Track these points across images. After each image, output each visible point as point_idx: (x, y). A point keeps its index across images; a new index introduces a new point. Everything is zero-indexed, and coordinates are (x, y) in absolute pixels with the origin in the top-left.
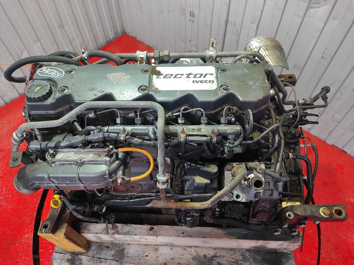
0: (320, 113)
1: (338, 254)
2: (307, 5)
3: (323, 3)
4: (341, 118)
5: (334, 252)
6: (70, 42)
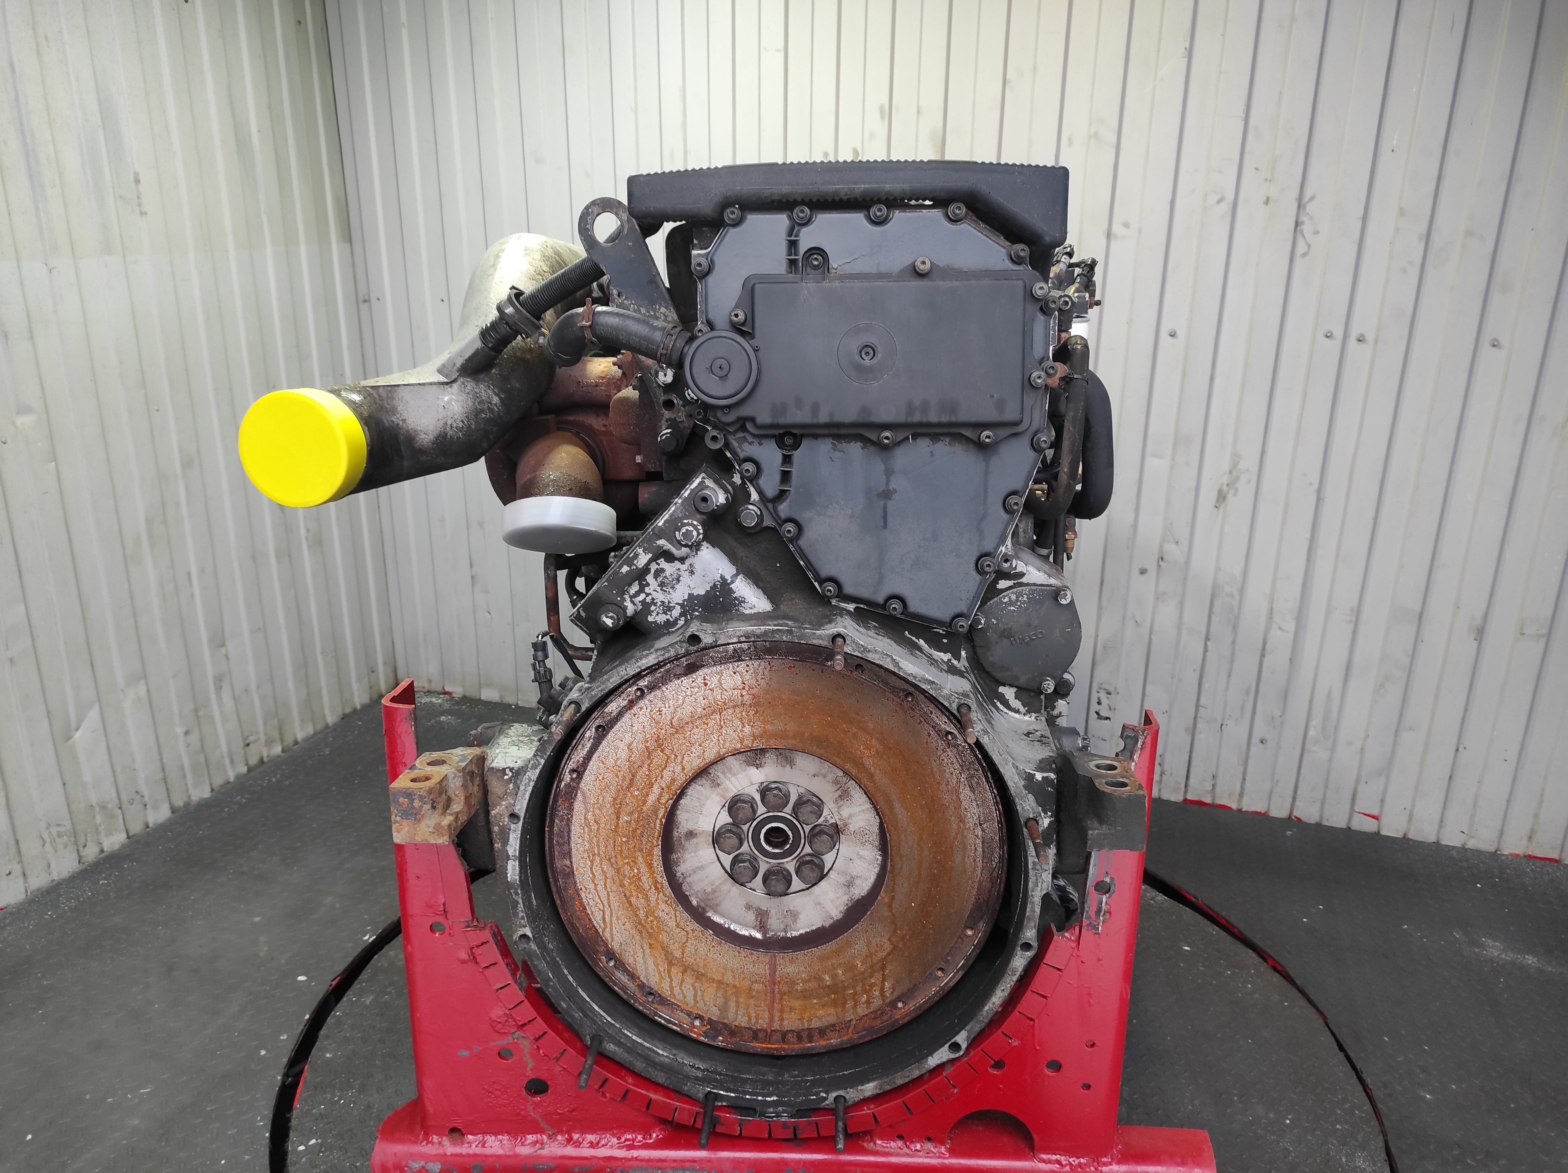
6: (234, 698)
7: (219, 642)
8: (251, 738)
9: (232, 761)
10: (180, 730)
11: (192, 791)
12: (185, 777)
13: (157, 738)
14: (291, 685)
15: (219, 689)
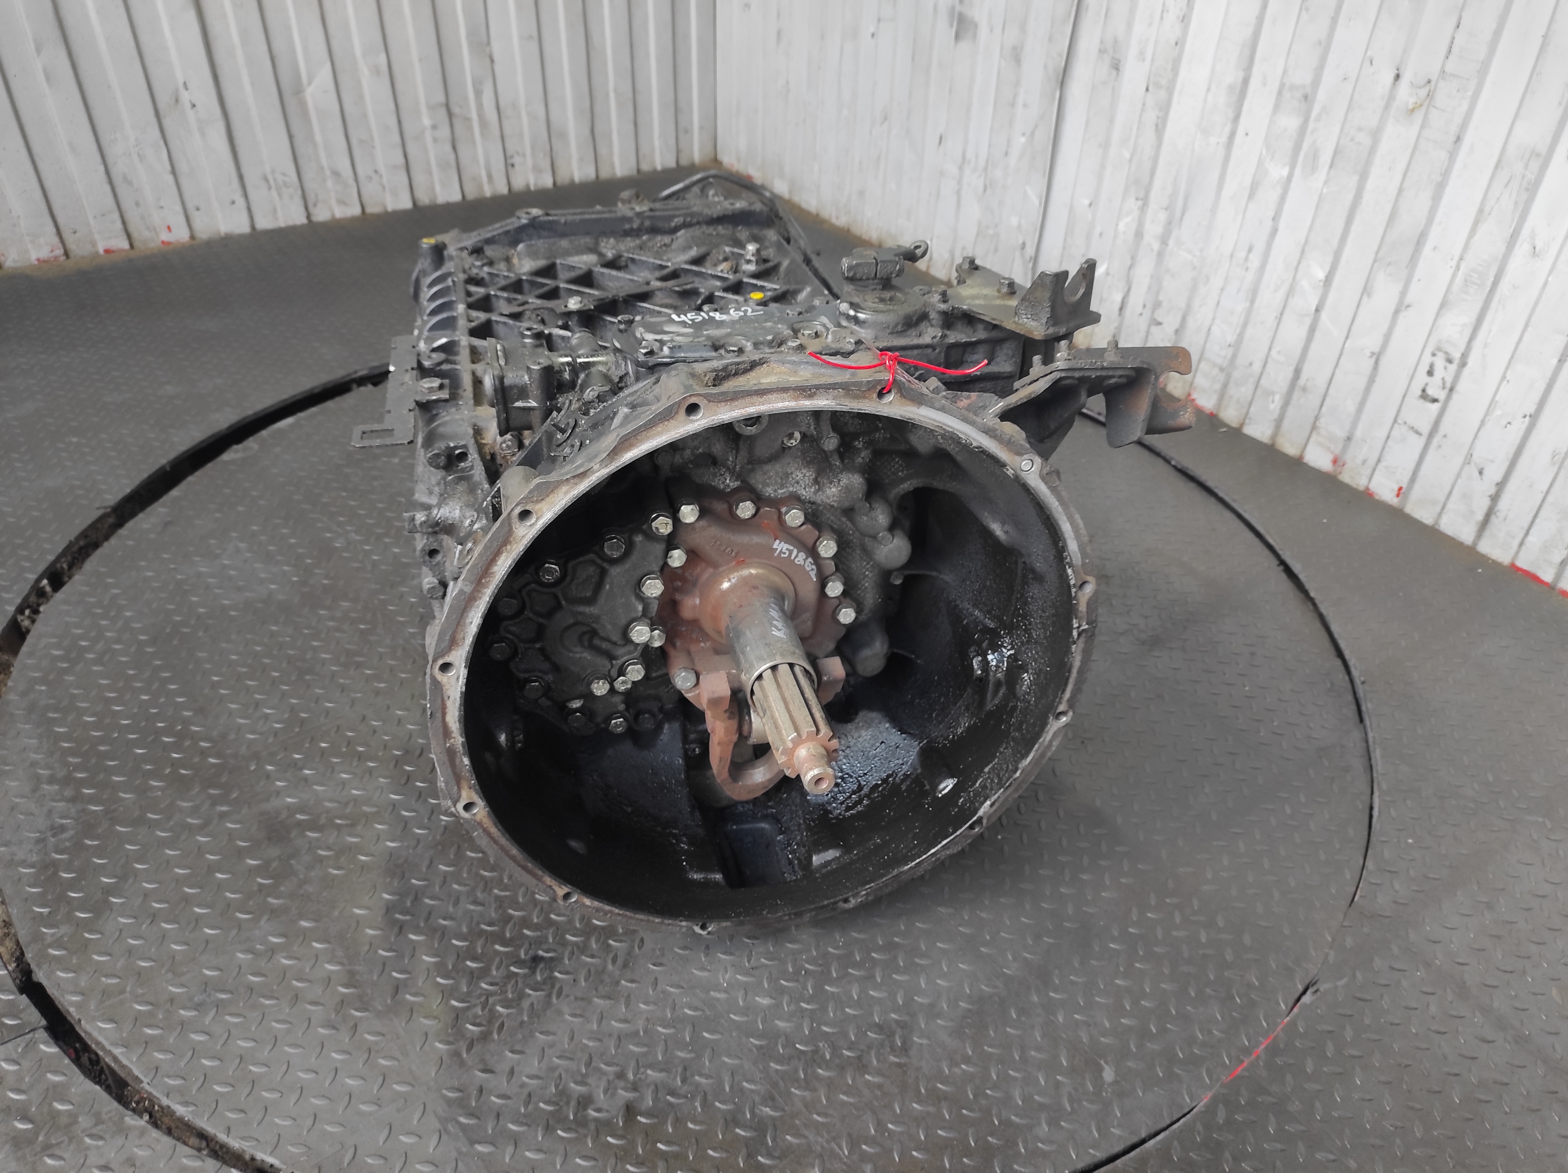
8: (517, 160)
9: (490, 177)
10: (427, 122)
11: (438, 189)
12: (430, 173)
13: (399, 122)
15: (478, 93)
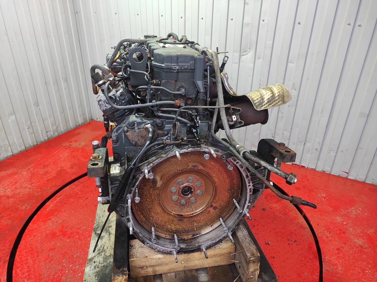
0: (273, 137)
1: (330, 232)
2: (239, 54)
3: (249, 51)
4: (289, 134)
5: (327, 231)
6: (43, 120)
7: (37, 104)
14: (59, 117)
